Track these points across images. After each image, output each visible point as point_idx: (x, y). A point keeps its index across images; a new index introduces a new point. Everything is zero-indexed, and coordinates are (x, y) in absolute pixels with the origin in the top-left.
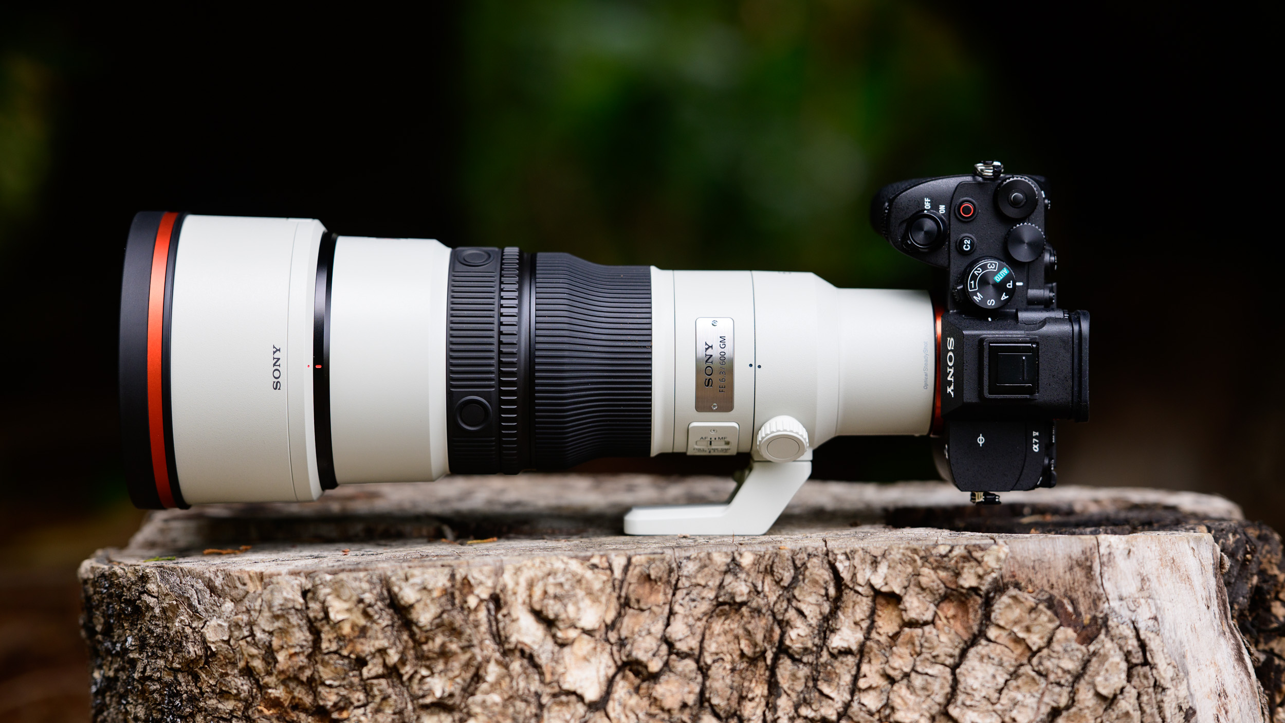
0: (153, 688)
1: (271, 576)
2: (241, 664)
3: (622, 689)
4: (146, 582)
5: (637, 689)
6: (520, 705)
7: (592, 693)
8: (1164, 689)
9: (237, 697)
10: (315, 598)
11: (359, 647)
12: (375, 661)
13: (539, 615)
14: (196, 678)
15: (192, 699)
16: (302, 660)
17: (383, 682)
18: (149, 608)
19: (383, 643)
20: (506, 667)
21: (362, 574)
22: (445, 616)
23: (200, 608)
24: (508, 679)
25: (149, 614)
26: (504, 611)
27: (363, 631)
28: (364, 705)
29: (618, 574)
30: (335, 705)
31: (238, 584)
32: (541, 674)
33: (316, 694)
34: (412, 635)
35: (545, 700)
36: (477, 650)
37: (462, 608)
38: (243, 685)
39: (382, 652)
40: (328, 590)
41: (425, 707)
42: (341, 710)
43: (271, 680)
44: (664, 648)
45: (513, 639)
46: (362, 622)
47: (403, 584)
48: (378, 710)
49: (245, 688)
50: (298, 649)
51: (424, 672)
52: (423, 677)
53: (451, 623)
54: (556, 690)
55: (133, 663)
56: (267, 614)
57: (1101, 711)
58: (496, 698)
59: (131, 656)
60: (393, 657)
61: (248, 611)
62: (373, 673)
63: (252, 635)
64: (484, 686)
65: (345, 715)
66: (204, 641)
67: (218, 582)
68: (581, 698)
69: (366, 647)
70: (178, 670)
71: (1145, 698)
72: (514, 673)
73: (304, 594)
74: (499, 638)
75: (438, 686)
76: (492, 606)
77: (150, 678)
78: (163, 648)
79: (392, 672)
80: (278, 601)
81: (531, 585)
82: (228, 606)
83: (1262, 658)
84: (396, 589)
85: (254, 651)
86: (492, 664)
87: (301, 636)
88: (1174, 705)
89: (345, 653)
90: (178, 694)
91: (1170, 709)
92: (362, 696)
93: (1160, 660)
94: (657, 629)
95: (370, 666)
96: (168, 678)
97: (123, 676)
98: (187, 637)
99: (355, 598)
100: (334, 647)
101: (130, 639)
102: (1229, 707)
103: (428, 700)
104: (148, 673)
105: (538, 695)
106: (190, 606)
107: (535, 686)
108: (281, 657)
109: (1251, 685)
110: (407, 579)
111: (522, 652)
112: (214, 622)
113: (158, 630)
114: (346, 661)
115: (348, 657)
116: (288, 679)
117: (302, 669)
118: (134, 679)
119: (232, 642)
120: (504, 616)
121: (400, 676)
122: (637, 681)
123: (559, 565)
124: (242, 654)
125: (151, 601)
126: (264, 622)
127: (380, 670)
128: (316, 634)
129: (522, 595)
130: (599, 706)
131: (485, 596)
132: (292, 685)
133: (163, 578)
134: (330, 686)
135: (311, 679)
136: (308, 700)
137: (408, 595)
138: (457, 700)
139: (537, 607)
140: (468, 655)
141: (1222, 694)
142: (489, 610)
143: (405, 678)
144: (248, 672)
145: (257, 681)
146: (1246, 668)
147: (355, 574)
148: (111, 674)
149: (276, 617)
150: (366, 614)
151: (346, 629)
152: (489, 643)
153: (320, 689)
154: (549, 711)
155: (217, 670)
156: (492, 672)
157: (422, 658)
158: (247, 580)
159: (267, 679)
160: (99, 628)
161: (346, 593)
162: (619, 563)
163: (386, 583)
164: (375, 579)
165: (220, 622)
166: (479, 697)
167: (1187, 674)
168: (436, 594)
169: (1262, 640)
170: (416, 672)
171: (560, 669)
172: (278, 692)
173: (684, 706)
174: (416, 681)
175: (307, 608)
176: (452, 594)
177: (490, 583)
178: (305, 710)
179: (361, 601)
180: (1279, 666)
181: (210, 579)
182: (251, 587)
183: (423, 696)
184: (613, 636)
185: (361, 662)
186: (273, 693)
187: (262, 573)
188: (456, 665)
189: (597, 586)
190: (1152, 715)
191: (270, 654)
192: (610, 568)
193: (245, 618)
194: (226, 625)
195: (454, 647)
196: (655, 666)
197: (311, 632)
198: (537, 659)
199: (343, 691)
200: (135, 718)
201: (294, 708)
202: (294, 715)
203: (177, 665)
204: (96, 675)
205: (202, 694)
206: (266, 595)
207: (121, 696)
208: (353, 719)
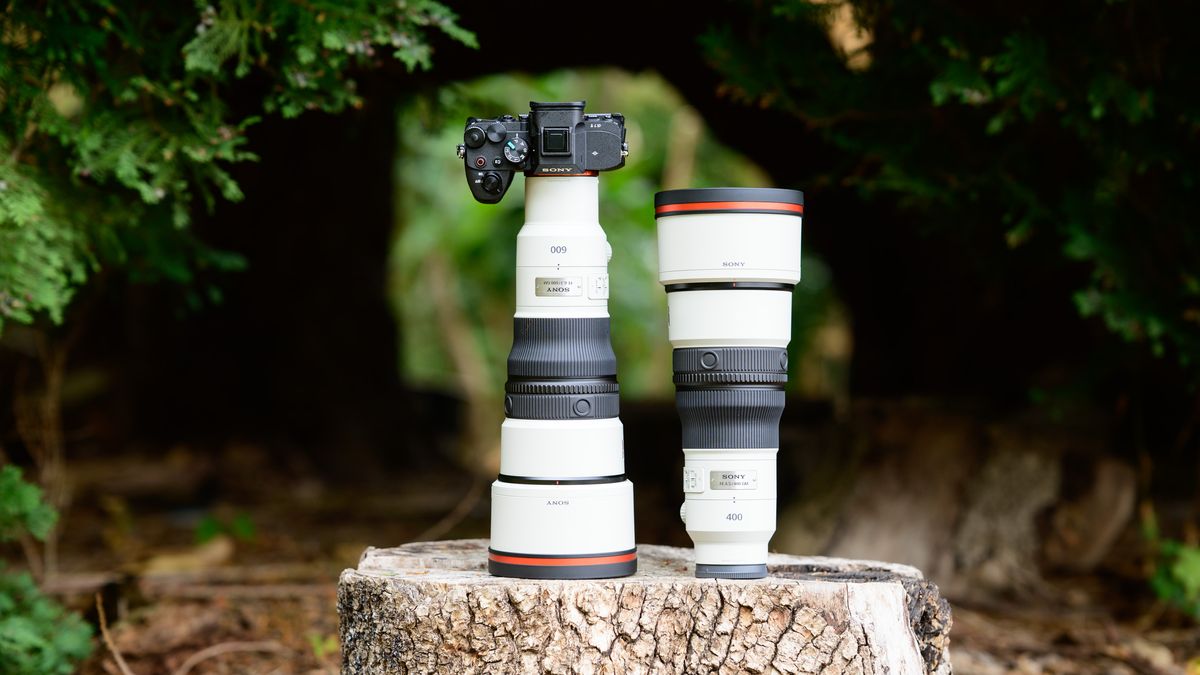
0: (386, 638)
1: (451, 586)
2: (435, 627)
3: (618, 646)
4: (386, 586)
5: (625, 647)
6: (570, 652)
7: (604, 648)
8: (875, 657)
9: (432, 643)
10: (473, 598)
11: (493, 621)
12: (501, 628)
13: (580, 609)
14: (410, 633)
15: (407, 644)
16: (465, 626)
17: (504, 638)
18: (386, 598)
19: (504, 620)
20: (564, 633)
21: (496, 587)
22: (536, 608)
23: (414, 600)
24: (564, 640)
25: (386, 602)
26: (564, 607)
27: (496, 613)
28: (495, 649)
29: (618, 592)
30: (480, 648)
31: (434, 589)
32: (580, 637)
33: (470, 642)
34: (519, 617)
35: (581, 650)
36: (550, 625)
37: (544, 604)
38: (435, 637)
39: (505, 624)
40: (480, 593)
41: (525, 651)
42: (484, 651)
43: (449, 636)
44: (639, 628)
45: (568, 621)
46: (495, 609)
47: (516, 592)
48: (501, 652)
50: (463, 621)
51: (525, 634)
52: (524, 637)
53: (539, 612)
54: (587, 645)
55: (375, 626)
56: (449, 603)
57: (845, 666)
58: (558, 648)
59: (375, 621)
60: (510, 627)
61: (439, 602)
62: (499, 634)
63: (441, 613)
64: (553, 643)
65: (485, 653)
66: (416, 616)
67: (423, 588)
68: (599, 650)
69: (496, 622)
70: (402, 629)
71: (865, 661)
72: (567, 637)
73: (468, 595)
74: (560, 620)
75: (531, 641)
76: (558, 605)
77: (385, 633)
78: (392, 619)
79: (509, 634)
80: (455, 598)
81: (577, 595)
82: (429, 599)
83: (925, 646)
84: (512, 594)
85: (441, 621)
86: (557, 632)
87: (465, 615)
88: (879, 665)
89: (486, 624)
90: (400, 641)
91: (877, 667)
92: (493, 645)
93: (872, 642)
94: (636, 619)
95: (498, 630)
96: (395, 633)
97: (367, 632)
98: (407, 613)
99: (493, 598)
100: (481, 621)
101: (374, 613)
102: (906, 668)
103: (526, 648)
104: (384, 630)
105: (579, 648)
106: (409, 598)
107: (577, 643)
108: (455, 624)
109: (918, 658)
110: (518, 590)
111: (572, 627)
112: (421, 607)
113: (391, 610)
114: (487, 628)
115: (488, 626)
116: (457, 635)
117: (464, 630)
118: (375, 633)
119: (430, 616)
120: (564, 609)
121: (512, 636)
122: (625, 643)
123: (590, 587)
124: (435, 622)
125: (389, 595)
126: (447, 608)
127: (503, 633)
128: (473, 614)
129: (573, 599)
130: (608, 654)
131: (555, 599)
132: (460, 638)
133: (395, 584)
134: (478, 639)
135: (469, 636)
136: (466, 646)
137: (518, 597)
138: (540, 648)
139: (580, 606)
140: (546, 627)
141: (903, 662)
142: (556, 606)
143: (515, 637)
144: (438, 631)
145: (442, 636)
146: (916, 650)
147: (493, 587)
148: (361, 631)
149: (454, 605)
150: (498, 605)
151: (488, 612)
152: (556, 623)
153: (473, 640)
154: (583, 656)
155: (421, 629)
156: (557, 636)
157: (523, 628)
158: (438, 587)
159: (447, 635)
160: (355, 608)
161: (488, 596)
162: (618, 586)
163: (507, 591)
164: (502, 589)
165: (424, 606)
166: (550, 647)
167: (886, 650)
168: (532, 597)
169: (926, 638)
170: (520, 634)
171: (589, 636)
172: (453, 641)
173: (647, 656)
174: (519, 639)
175: (469, 601)
176: (539, 598)
177: (557, 593)
178: (465, 651)
179: (496, 599)
180: (934, 651)
181: (419, 586)
182: (440, 591)
183: (524, 646)
184: (615, 621)
185: (494, 629)
186: (450, 642)
187: (446, 584)
188: (540, 632)
189: (608, 597)
190: (869, 669)
191: (449, 623)
192: (614, 589)
193: (438, 605)
194: (427, 608)
195: (539, 623)
196: (634, 636)
197: (470, 613)
198: (578, 630)
199: (484, 642)
200: (375, 653)
201: (460, 649)
202: (459, 653)
203: (400, 627)
204: (351, 631)
205: (412, 641)
206: (449, 595)
207: (366, 642)
208: (489, 656)
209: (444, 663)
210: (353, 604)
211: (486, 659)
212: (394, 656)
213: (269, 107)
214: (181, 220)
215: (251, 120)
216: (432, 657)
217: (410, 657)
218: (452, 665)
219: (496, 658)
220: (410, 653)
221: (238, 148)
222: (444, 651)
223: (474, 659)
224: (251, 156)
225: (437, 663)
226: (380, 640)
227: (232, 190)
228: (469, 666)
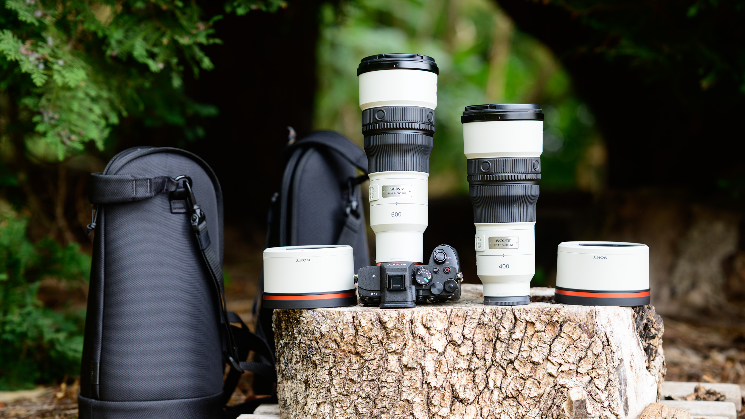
0: (303, 346)
1: (342, 312)
2: (333, 339)
3: (449, 349)
4: (302, 313)
5: (454, 349)
6: (419, 353)
7: (441, 350)
8: (614, 353)
9: (331, 349)
10: (357, 319)
11: (370, 334)
12: (374, 338)
13: (424, 326)
14: (317, 343)
15: (316, 349)
16: (352, 338)
17: (377, 345)
18: (302, 321)
19: (377, 333)
20: (415, 341)
21: (371, 312)
22: (396, 325)
23: (320, 322)
24: (415, 345)
25: (302, 323)
26: (414, 324)
27: (371, 330)
28: (371, 352)
29: (448, 314)
30: (362, 352)
31: (332, 314)
32: (425, 344)
33: (355, 348)
34: (386, 331)
35: (426, 351)
36: (406, 336)
37: (401, 323)
38: (334, 345)
39: (377, 336)
40: (361, 317)
41: (390, 353)
42: (364, 353)
43: (342, 344)
44: (462, 337)
45: (417, 333)
46: (371, 326)
47: (384, 316)
48: (375, 354)
49: (334, 346)
50: (351, 334)
51: (390, 342)
52: (389, 344)
53: (398, 328)
54: (430, 349)
55: (296, 338)
56: (341, 323)
57: (594, 359)
58: (411, 350)
59: (295, 336)
60: (380, 338)
61: (335, 323)
62: (374, 342)
63: (337, 330)
64: (408, 347)
65: (365, 355)
66: (321, 332)
67: (325, 314)
68: (437, 352)
69: (371, 334)
70: (312, 340)
71: (608, 355)
72: (417, 343)
73: (353, 318)
74: (412, 333)
75: (394, 346)
76: (410, 323)
77: (301, 343)
78: (306, 334)
80: (345, 320)
81: (422, 317)
82: (329, 321)
83: (647, 345)
84: (382, 317)
85: (337, 335)
86: (410, 340)
87: (352, 331)
88: (617, 357)
89: (365, 336)
90: (312, 348)
91: (615, 359)
92: (370, 349)
93: (612, 343)
94: (460, 331)
95: (373, 340)
96: (308, 342)
97: (291, 342)
98: (315, 330)
99: (369, 319)
100: (362, 334)
101: (295, 331)
102: (634, 359)
103: (391, 351)
104: (302, 341)
105: (424, 350)
106: (316, 321)
107: (423, 347)
108: (346, 337)
109: (642, 353)
110: (385, 314)
111: (419, 337)
112: (324, 326)
113: (305, 328)
114: (366, 338)
115: (366, 337)
116: (347, 343)
117: (352, 340)
118: (296, 343)
119: (330, 332)
120: (414, 326)
121: (382, 344)
122: (454, 347)
123: (431, 311)
124: (333, 335)
125: (304, 319)
126: (340, 326)
127: (376, 341)
128: (357, 330)
129: (420, 319)
130: (443, 354)
131: (409, 320)
132: (349, 345)
133: (308, 312)
134: (361, 346)
135: (355, 344)
136: (353, 350)
137: (385, 319)
138: (399, 351)
139: (424, 324)
140: (403, 337)
141: (632, 355)
142: (409, 324)
143: (384, 344)
144: (335, 341)
145: (338, 344)
146: (640, 348)
147: (369, 312)
148: (287, 342)
149: (344, 325)
150: (372, 324)
151: (366, 329)
152: (410, 335)
153: (357, 347)
154: (427, 355)
155: (324, 340)
156: (410, 343)
157: (389, 338)
158: (335, 313)
159: (341, 343)
160: (283, 327)
161: (366, 318)
162: (449, 311)
163: (378, 315)
164: (375, 314)
165: (326, 326)
166: (406, 350)
167: (621, 348)
168: (394, 319)
169: (647, 340)
170: (387, 342)
171: (431, 342)
172: (344, 347)
173: (468, 354)
174: (387, 345)
175: (354, 322)
176: (399, 319)
177: (410, 316)
178: (352, 353)
179: (371, 320)
180: (652, 348)
181: (323, 313)
182: (336, 315)
183: (389, 350)
184: (447, 333)
185: (370, 339)
186: (343, 348)
187: (339, 311)
188: (399, 340)
189: (442, 317)
190: (610, 361)
191: (342, 336)
192: (446, 312)
193: (335, 325)
194: (328, 327)
195: (399, 335)
196: (459, 342)
197: (355, 329)
198: (424, 339)
199: (364, 347)
200: (296, 355)
201: (349, 352)
202: (349, 354)
203: (311, 339)
204: (281, 342)
205: (319, 348)
206: (341, 318)
207: (290, 348)
208: (367, 356)
209: (339, 361)
210: (282, 325)
211: (366, 358)
212: (308, 357)
213: (228, 9)
214: (177, 82)
215: (217, 18)
216: (332, 358)
217: (318, 358)
218: (344, 362)
219: (372, 357)
220: (318, 355)
221: (209, 36)
222: (339, 354)
223: (358, 358)
224: (218, 41)
225: (335, 361)
226: (299, 347)
227: (207, 63)
228: (355, 363)
